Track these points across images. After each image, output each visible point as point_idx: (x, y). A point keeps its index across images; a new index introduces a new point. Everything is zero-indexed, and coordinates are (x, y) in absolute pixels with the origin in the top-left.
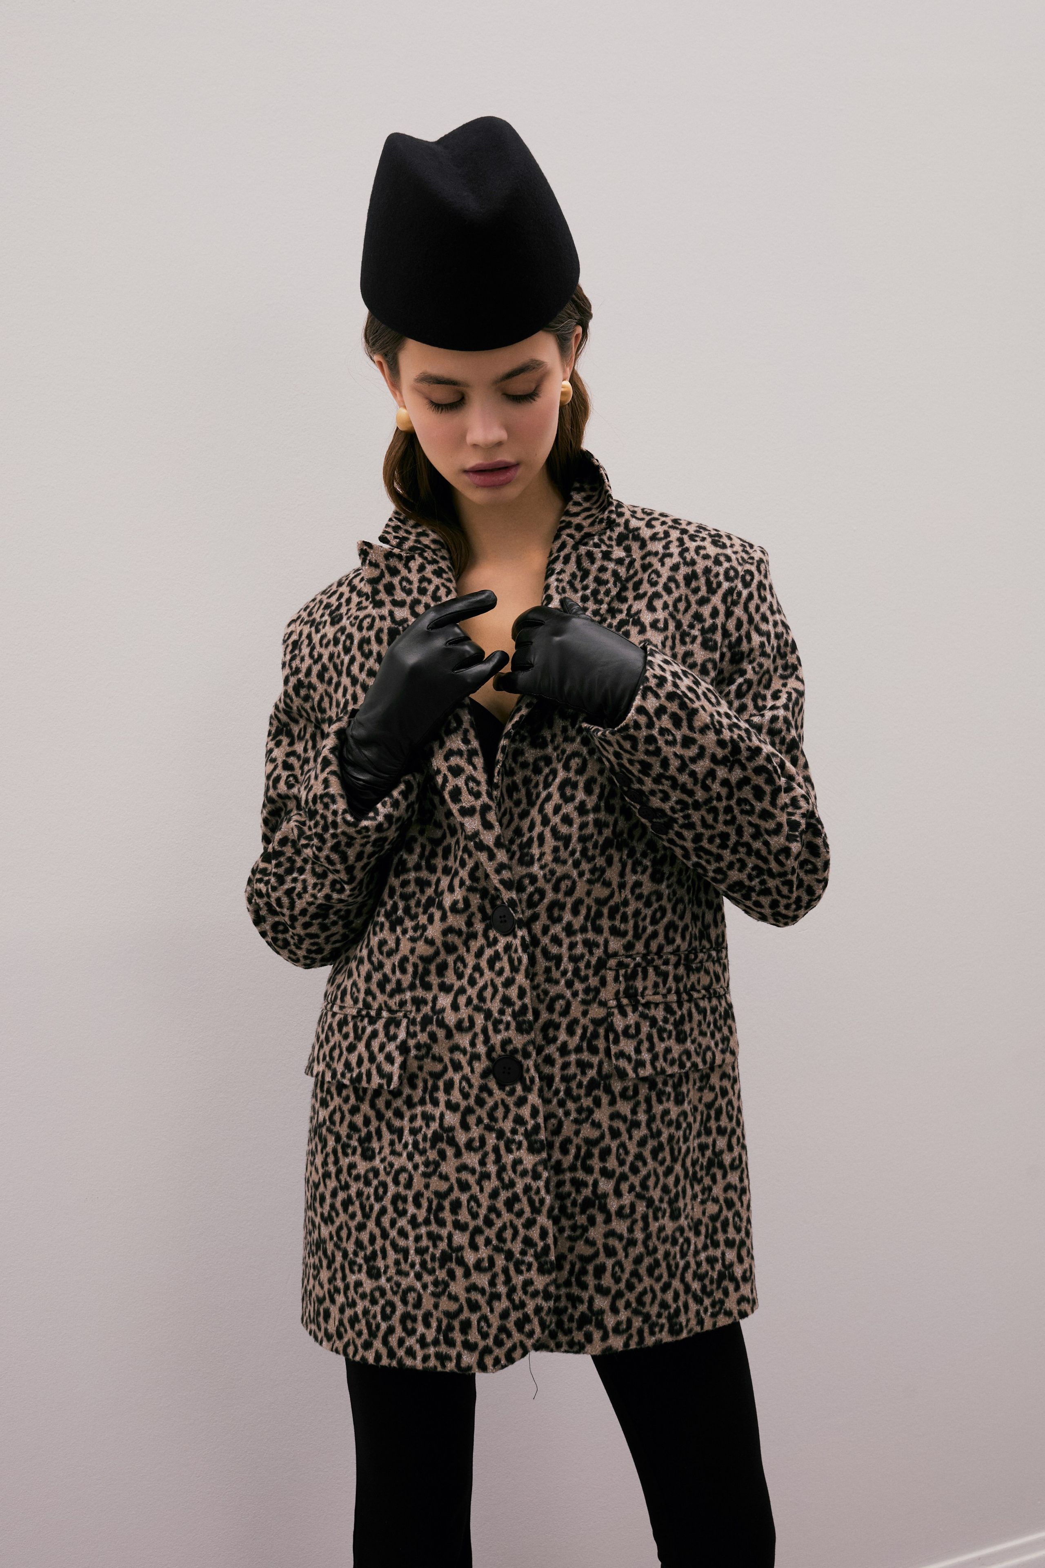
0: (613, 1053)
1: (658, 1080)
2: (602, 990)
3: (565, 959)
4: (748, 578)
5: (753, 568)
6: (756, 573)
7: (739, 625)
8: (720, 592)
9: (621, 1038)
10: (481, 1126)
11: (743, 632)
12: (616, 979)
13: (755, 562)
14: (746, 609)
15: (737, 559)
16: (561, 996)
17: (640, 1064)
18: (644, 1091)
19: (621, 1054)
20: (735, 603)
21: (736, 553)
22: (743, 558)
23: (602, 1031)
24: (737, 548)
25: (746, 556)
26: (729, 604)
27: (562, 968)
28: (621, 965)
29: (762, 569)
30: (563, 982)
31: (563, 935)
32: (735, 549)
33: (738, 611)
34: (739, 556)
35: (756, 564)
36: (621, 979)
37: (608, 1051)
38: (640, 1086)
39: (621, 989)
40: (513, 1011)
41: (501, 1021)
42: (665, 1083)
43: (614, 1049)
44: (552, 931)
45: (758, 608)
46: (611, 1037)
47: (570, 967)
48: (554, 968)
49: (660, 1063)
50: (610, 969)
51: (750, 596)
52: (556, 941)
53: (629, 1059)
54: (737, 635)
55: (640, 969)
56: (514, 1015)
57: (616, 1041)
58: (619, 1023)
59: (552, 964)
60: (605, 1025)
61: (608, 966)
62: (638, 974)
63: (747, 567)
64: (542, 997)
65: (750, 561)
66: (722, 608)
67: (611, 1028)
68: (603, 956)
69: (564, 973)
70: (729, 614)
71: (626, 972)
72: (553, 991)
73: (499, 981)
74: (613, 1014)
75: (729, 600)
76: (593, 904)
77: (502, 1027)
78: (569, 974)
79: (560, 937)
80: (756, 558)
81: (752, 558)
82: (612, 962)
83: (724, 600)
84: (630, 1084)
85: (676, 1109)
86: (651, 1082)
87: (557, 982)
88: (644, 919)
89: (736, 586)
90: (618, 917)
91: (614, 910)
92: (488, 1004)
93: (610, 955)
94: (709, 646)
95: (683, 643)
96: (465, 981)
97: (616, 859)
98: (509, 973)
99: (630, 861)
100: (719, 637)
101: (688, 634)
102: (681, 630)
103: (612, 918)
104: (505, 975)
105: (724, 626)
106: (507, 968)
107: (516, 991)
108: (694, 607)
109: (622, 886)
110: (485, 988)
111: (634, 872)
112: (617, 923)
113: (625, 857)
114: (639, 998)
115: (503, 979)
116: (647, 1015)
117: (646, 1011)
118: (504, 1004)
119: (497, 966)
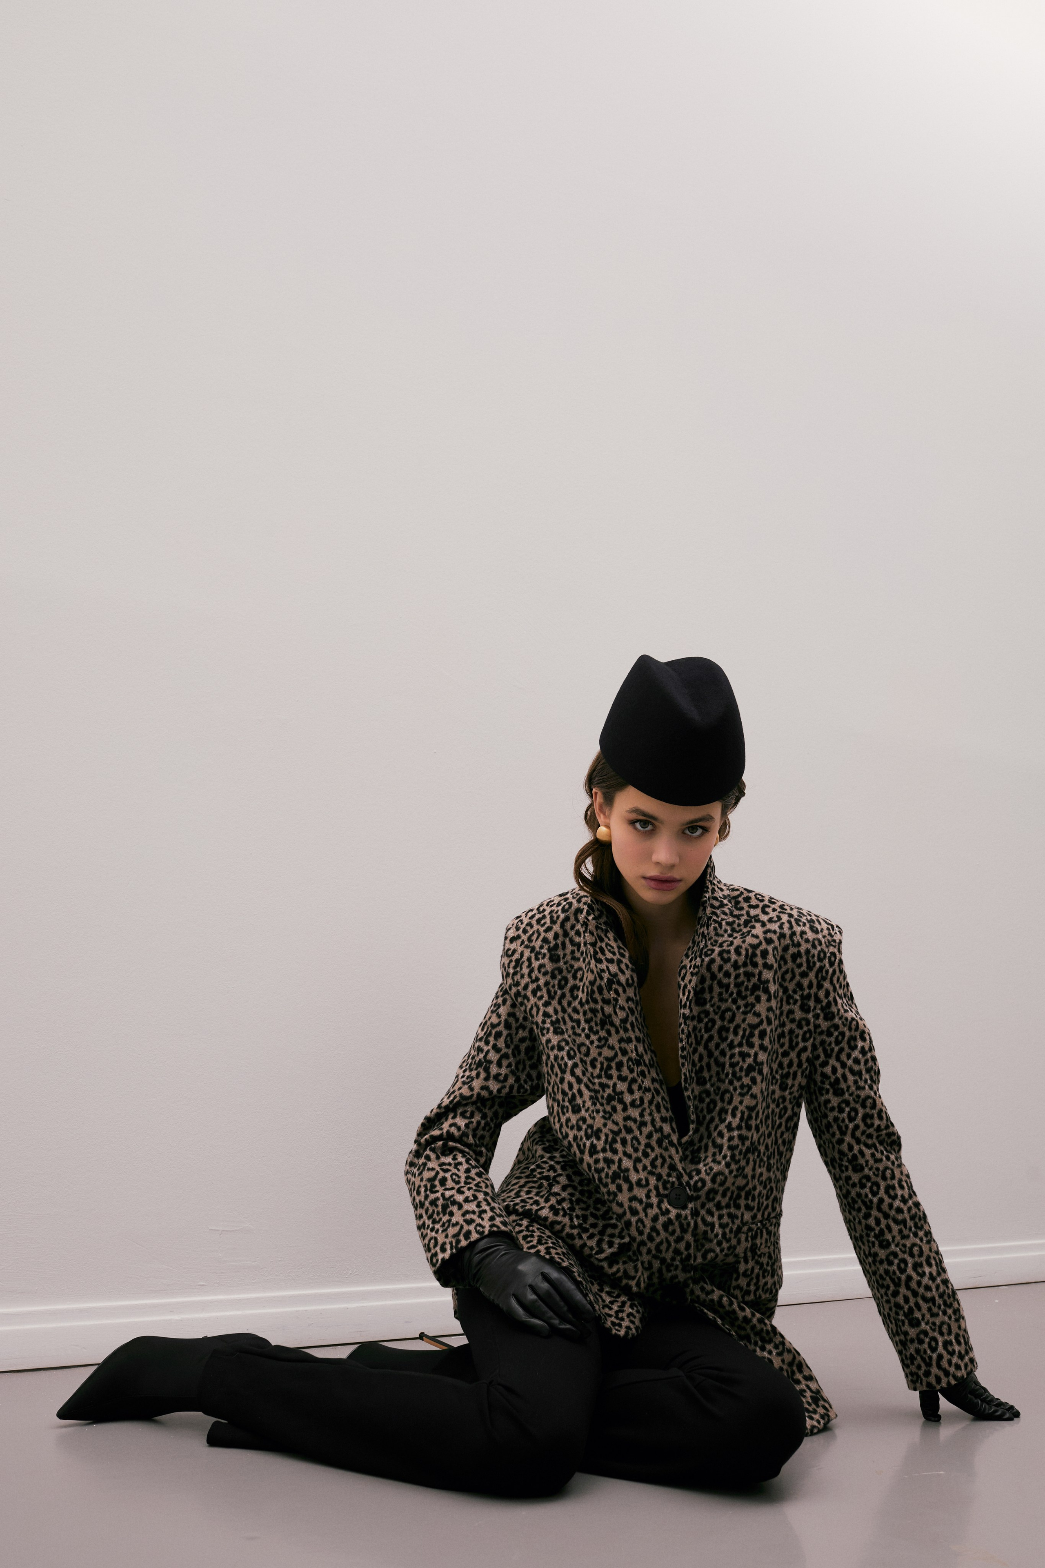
2: (738, 1247)
3: (717, 1226)
4: (833, 958)
5: (836, 950)
6: (838, 954)
7: (825, 995)
8: (815, 969)
11: (831, 999)
12: (747, 1240)
13: (837, 944)
14: (831, 982)
15: (825, 942)
16: (712, 1250)
20: (824, 979)
21: (824, 936)
25: (831, 939)
26: (820, 979)
27: (715, 1232)
28: (750, 1229)
30: (715, 1241)
31: (715, 1210)
32: (824, 933)
33: (826, 986)
34: (826, 940)
35: (837, 946)
36: (749, 1239)
39: (749, 1246)
40: (681, 1258)
41: (672, 1265)
44: (707, 1206)
45: (838, 980)
47: (720, 1231)
48: (709, 1232)
50: (743, 1233)
51: (834, 973)
52: (710, 1213)
54: (826, 1001)
55: (759, 1231)
59: (708, 1229)
61: (742, 1231)
62: (758, 1234)
63: (832, 949)
64: (701, 1249)
65: (833, 944)
66: (815, 982)
68: (740, 1225)
69: (716, 1235)
70: (820, 987)
71: (752, 1234)
72: (708, 1246)
73: (671, 1239)
75: (820, 976)
76: (736, 1191)
77: (672, 1268)
78: (720, 1236)
81: (835, 941)
82: (745, 1229)
83: (817, 977)
87: (711, 1241)
88: (763, 1198)
89: (825, 965)
90: (750, 1198)
91: (748, 1194)
92: (664, 1254)
93: (744, 1224)
94: (805, 1009)
95: (788, 1003)
96: (645, 1237)
97: (751, 1159)
98: (680, 1233)
99: (758, 1160)
100: (812, 1004)
101: (792, 997)
102: (787, 994)
103: (746, 1198)
104: (676, 1235)
105: (816, 995)
106: (678, 1230)
107: (684, 1245)
108: (798, 978)
109: (753, 1177)
110: (661, 1243)
111: (760, 1166)
112: (749, 1202)
113: (756, 1157)
114: (757, 1251)
115: (675, 1237)
116: (759, 1261)
117: (759, 1259)
118: (675, 1254)
119: (670, 1229)
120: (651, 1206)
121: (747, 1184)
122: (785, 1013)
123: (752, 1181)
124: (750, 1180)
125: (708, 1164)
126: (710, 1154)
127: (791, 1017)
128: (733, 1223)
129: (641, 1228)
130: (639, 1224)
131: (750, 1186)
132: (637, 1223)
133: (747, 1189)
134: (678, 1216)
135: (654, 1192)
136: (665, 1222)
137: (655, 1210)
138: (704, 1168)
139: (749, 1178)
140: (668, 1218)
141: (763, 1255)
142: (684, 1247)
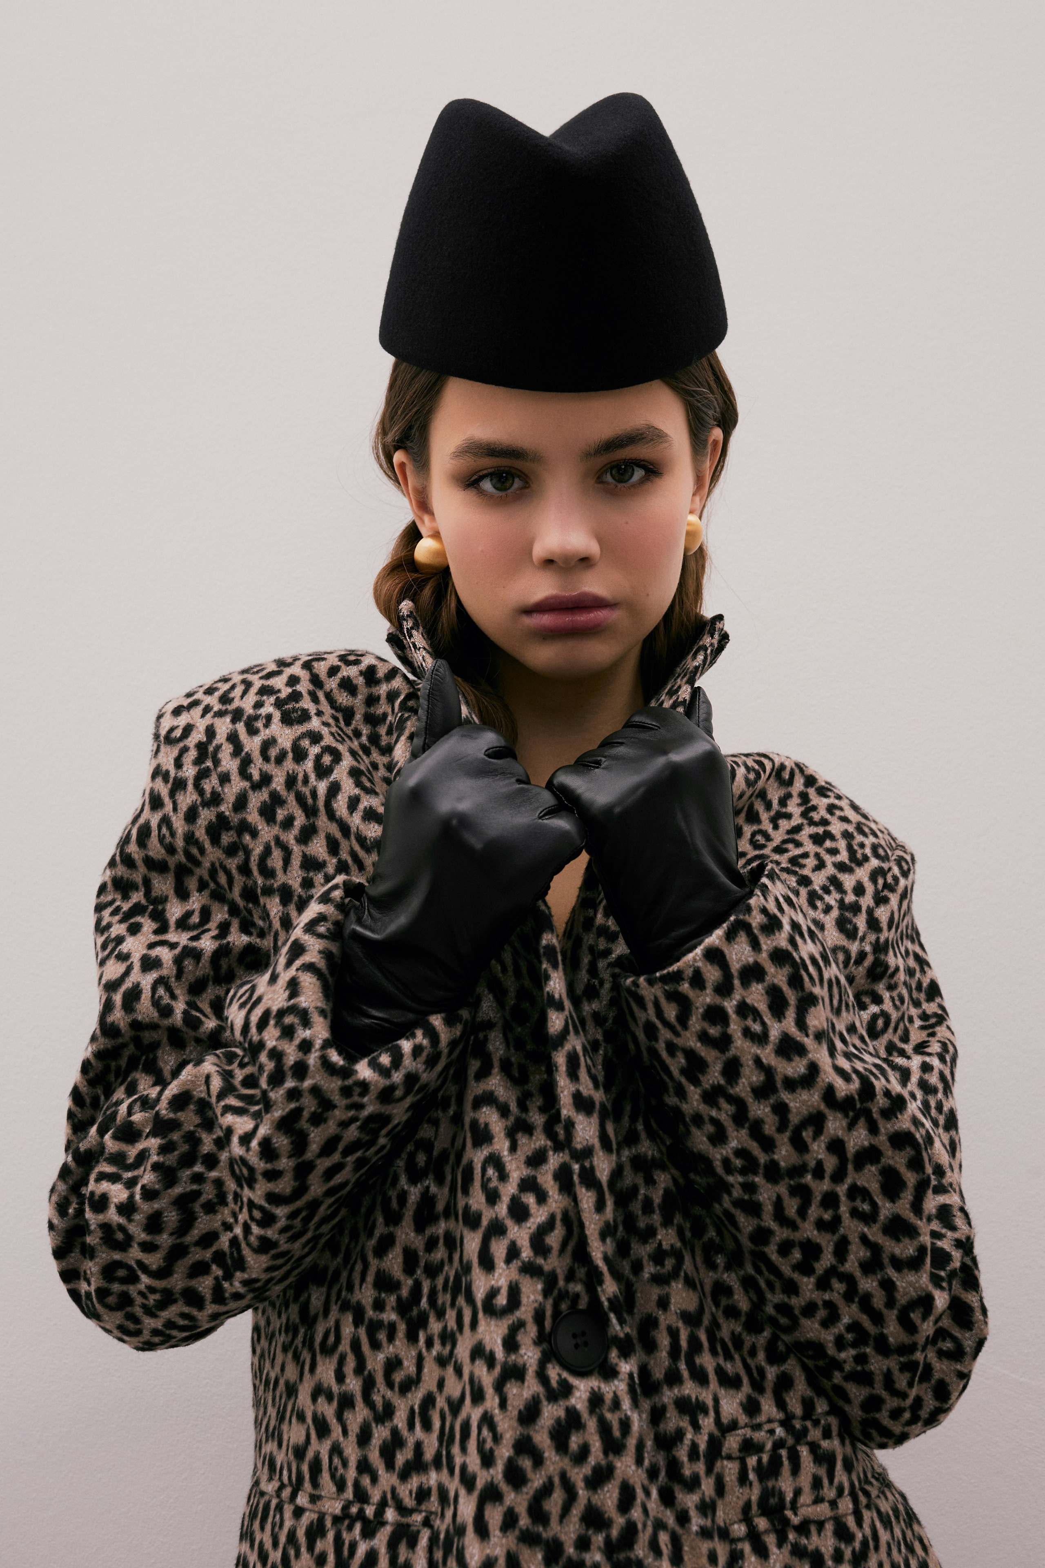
2: (719, 1503)
8: (868, 868)
32: (880, 827)
36: (751, 1475)
39: (754, 1499)
40: (608, 1540)
56: (610, 1549)
68: (716, 1432)
70: (880, 899)
71: (760, 1460)
73: (578, 1476)
74: (741, 1555)
76: (680, 1325)
78: (663, 1475)
83: (873, 879)
92: (554, 1528)
93: (725, 1428)
96: (498, 1473)
98: (601, 1455)
104: (592, 1461)
106: (596, 1445)
107: (616, 1494)
114: (789, 1513)
115: (587, 1470)
116: (805, 1547)
117: (804, 1541)
118: (588, 1527)
119: (575, 1442)
120: (515, 1373)
128: (697, 1426)
129: (489, 1443)
132: (479, 1428)
134: (595, 1401)
135: (532, 1330)
136: (558, 1421)
137: (532, 1387)
140: (567, 1410)
141: (813, 1529)
142: (616, 1501)
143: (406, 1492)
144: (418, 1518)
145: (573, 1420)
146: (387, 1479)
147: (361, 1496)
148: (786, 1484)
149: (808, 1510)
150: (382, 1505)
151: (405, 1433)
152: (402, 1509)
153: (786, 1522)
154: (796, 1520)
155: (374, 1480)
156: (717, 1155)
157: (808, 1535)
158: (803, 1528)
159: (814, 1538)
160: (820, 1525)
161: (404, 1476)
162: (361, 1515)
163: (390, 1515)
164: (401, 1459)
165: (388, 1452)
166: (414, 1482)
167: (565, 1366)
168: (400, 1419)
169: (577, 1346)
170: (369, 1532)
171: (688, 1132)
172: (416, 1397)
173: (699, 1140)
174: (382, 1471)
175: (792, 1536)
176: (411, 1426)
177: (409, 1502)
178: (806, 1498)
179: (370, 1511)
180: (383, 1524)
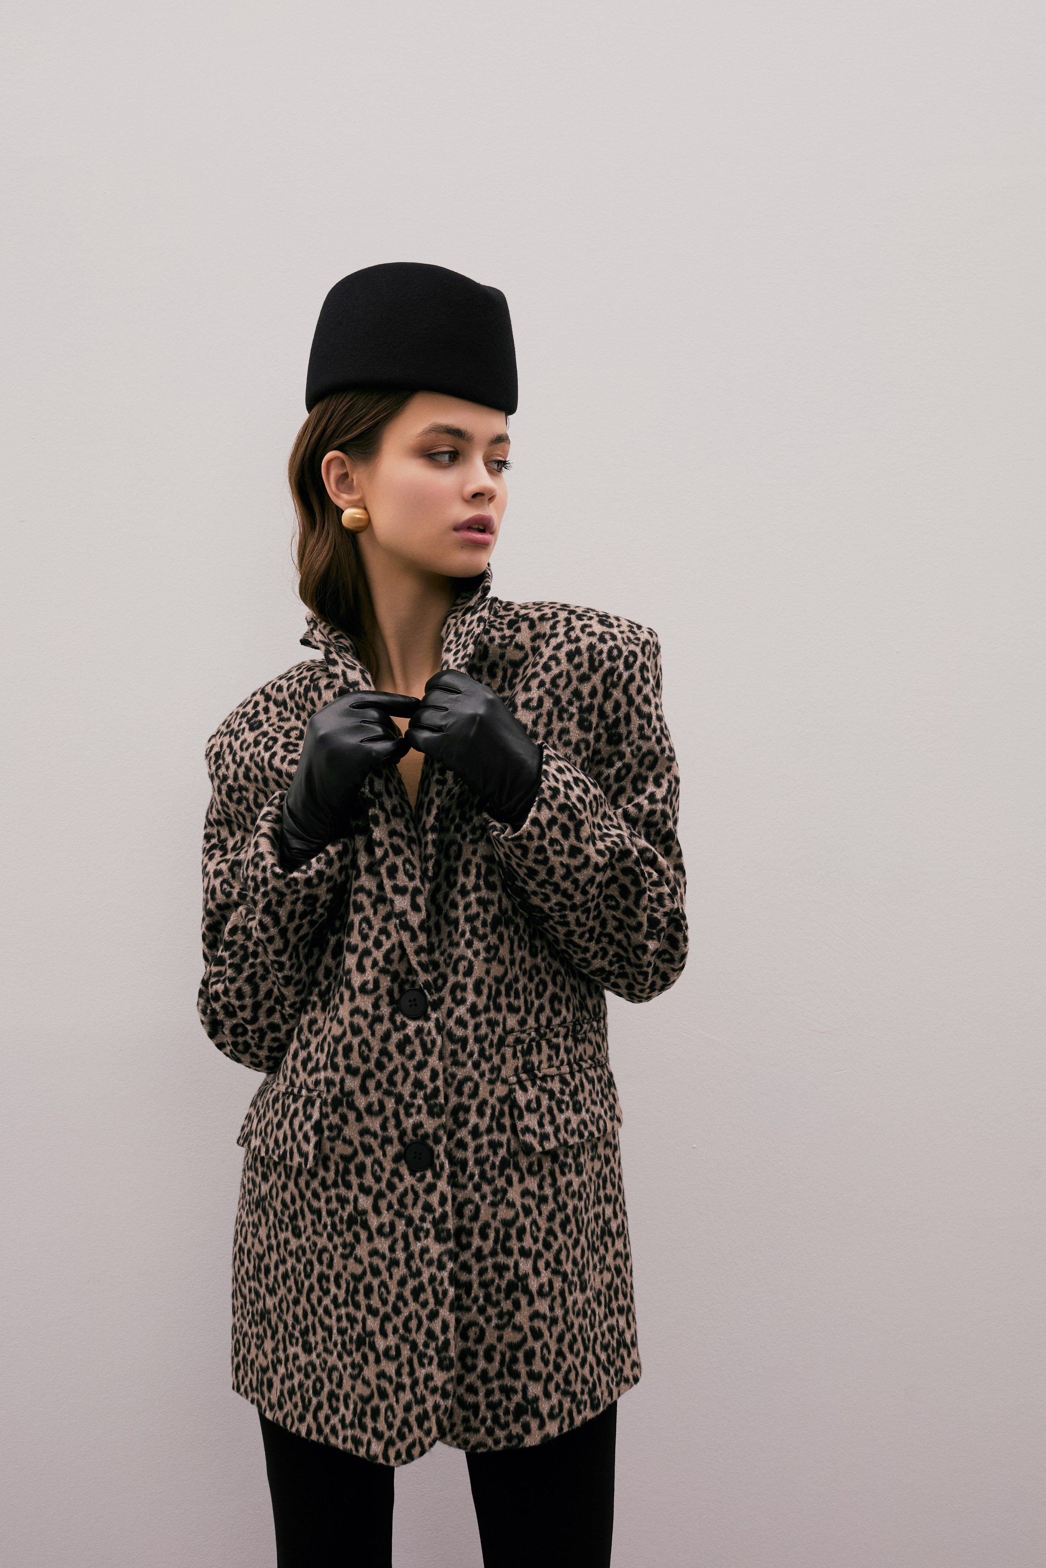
0: (519, 1129)
1: (559, 1152)
2: (503, 1068)
3: (471, 1041)
4: (631, 659)
5: (638, 650)
6: (640, 654)
7: (617, 707)
8: (601, 672)
9: (525, 1113)
10: (392, 1212)
11: (621, 714)
12: (516, 1056)
13: (641, 643)
14: (625, 691)
15: (623, 639)
16: (469, 1079)
17: (545, 1137)
18: (547, 1165)
19: (527, 1130)
20: (614, 685)
21: (621, 632)
22: (629, 638)
23: (506, 1108)
24: (625, 628)
25: (632, 636)
26: (608, 685)
27: (468, 1050)
28: (519, 1041)
29: (647, 651)
30: (470, 1064)
31: (467, 1017)
32: (621, 629)
33: (617, 694)
34: (624, 636)
35: (641, 645)
36: (520, 1055)
37: (514, 1128)
38: (543, 1160)
39: (522, 1065)
40: (425, 1094)
41: (413, 1105)
42: (566, 1155)
43: (520, 1125)
44: (456, 1014)
45: (639, 690)
46: (516, 1113)
47: (476, 1048)
48: (460, 1051)
49: (562, 1135)
50: (509, 1046)
51: (632, 678)
52: (461, 1022)
53: (534, 1133)
54: (614, 717)
55: (534, 1044)
56: (426, 1098)
57: (521, 1117)
58: (521, 1098)
59: (458, 1047)
60: (509, 1102)
61: (507, 1043)
62: (533, 1049)
63: (632, 647)
64: (450, 1080)
65: (636, 642)
66: (601, 689)
67: (514, 1104)
68: (503, 1034)
69: (471, 1055)
70: (607, 695)
71: (524, 1047)
72: (461, 1074)
73: (410, 1065)
74: (514, 1090)
75: (609, 680)
76: (493, 983)
77: (413, 1110)
78: (476, 1055)
79: (465, 1018)
80: (643, 640)
81: (638, 639)
82: (511, 1040)
83: (604, 680)
84: (535, 1158)
85: (577, 1179)
86: (553, 1155)
87: (464, 1065)
88: (530, 994)
89: (618, 667)
90: (512, 994)
91: (509, 988)
92: (399, 1088)
93: (507, 1032)
94: (584, 725)
95: (561, 719)
96: (372, 1065)
97: (506, 936)
98: (421, 1056)
99: (516, 938)
100: (594, 718)
101: (566, 711)
102: (560, 706)
103: (508, 995)
104: (417, 1058)
105: (601, 707)
106: (419, 1051)
107: (429, 1074)
108: (575, 683)
109: (513, 962)
110: (395, 1071)
111: (520, 948)
112: (512, 1000)
113: (512, 934)
114: (536, 1072)
115: (414, 1062)
116: (545, 1088)
117: (544, 1085)
118: (416, 1088)
119: (408, 1050)
120: (379, 1019)
121: (506, 973)
122: (556, 733)
123: (511, 969)
124: (509, 967)
125: (445, 951)
126: (444, 935)
127: (565, 738)
128: (493, 1032)
129: (366, 1052)
130: (364, 1048)
131: (510, 976)
132: (360, 1046)
133: (507, 980)
134: (419, 1031)
135: (387, 999)
136: (400, 1040)
137: (387, 1025)
138: (442, 958)
139: (507, 963)
140: (404, 1035)
141: (549, 1079)
142: (429, 1077)
143: (310, 1081)
144: (315, 1093)
145: (407, 1040)
146: (303, 1076)
147: (292, 1084)
148: (535, 1058)
149: (545, 1070)
150: (301, 1088)
151: (313, 1054)
152: (309, 1090)
153: (536, 1076)
154: (540, 1075)
155: (298, 1076)
156: (546, 906)
157: (546, 1082)
158: (544, 1078)
159: (550, 1083)
160: (552, 1077)
161: (310, 1074)
162: (292, 1092)
163: (304, 1092)
164: (310, 1066)
165: (304, 1064)
166: (314, 1077)
167: (405, 1015)
168: (312, 1048)
169: (411, 1006)
170: (295, 1100)
171: (530, 898)
172: (320, 1038)
173: (536, 901)
174: (301, 1072)
175: (538, 1082)
176: (316, 1051)
177: (311, 1086)
178: (545, 1065)
179: (296, 1091)
180: (301, 1096)
